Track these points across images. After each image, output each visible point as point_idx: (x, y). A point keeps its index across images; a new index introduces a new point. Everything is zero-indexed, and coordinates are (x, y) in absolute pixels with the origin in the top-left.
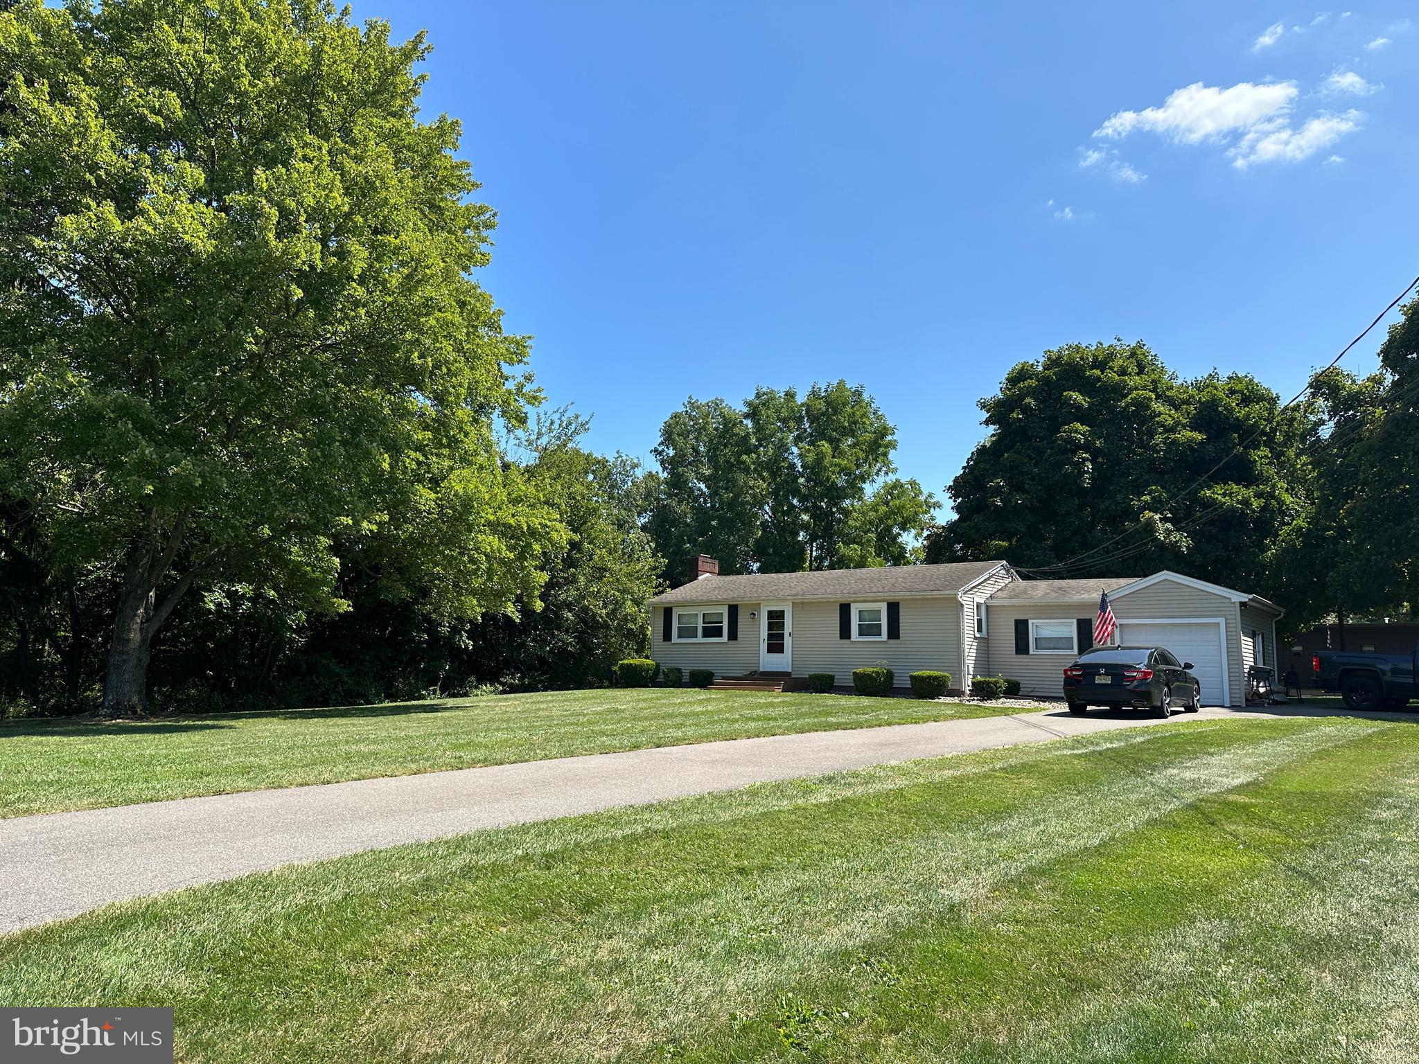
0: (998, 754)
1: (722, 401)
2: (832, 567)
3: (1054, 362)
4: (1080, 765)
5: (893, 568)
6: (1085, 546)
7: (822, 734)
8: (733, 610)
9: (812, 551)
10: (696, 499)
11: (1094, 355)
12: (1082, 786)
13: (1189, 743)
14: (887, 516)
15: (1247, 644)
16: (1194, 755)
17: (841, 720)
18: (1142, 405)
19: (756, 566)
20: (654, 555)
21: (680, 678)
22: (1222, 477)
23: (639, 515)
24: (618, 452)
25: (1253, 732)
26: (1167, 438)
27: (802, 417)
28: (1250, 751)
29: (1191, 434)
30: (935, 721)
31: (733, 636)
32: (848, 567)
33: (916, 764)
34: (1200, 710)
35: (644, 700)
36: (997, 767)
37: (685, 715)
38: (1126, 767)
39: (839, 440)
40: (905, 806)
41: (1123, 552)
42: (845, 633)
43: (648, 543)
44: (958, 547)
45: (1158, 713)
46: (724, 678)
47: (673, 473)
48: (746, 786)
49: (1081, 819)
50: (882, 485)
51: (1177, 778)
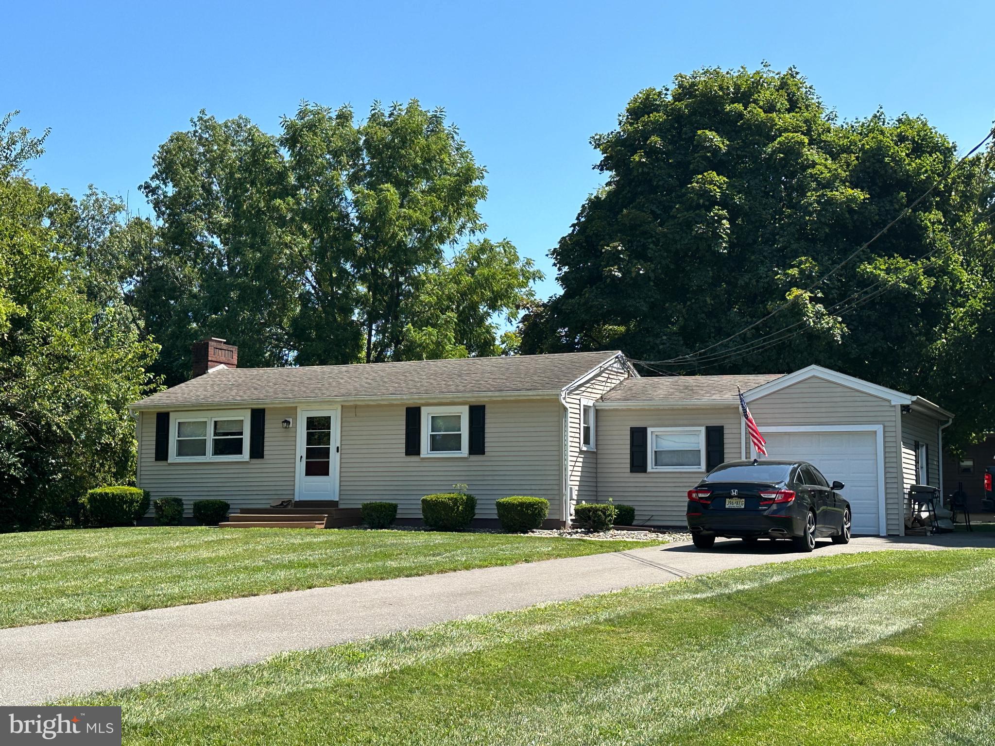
0: (604, 602)
1: (247, 121)
2: (397, 358)
3: (686, 91)
4: (704, 613)
5: (477, 360)
6: (720, 332)
7: (377, 584)
8: (258, 416)
9: (370, 335)
10: (208, 258)
11: (735, 84)
12: (705, 639)
13: (836, 582)
14: (472, 289)
15: (908, 457)
16: (842, 597)
17: (405, 564)
18: (792, 151)
19: (293, 354)
20: (142, 338)
21: (180, 512)
22: (885, 248)
23: (122, 279)
24: (90, 187)
25: (912, 568)
26: (823, 195)
27: (358, 150)
28: (908, 591)
29: (850, 191)
30: (527, 561)
31: (257, 452)
32: (420, 358)
33: (500, 618)
34: (851, 540)
35: (126, 544)
36: (602, 618)
37: (186, 564)
38: (761, 613)
39: (408, 184)
40: (483, 674)
41: (764, 341)
42: (412, 447)
43: (134, 321)
44: (563, 331)
45: (800, 545)
46: (243, 511)
47: (173, 220)
48: (269, 659)
49: (703, 683)
50: (466, 247)
51: (821, 627)
